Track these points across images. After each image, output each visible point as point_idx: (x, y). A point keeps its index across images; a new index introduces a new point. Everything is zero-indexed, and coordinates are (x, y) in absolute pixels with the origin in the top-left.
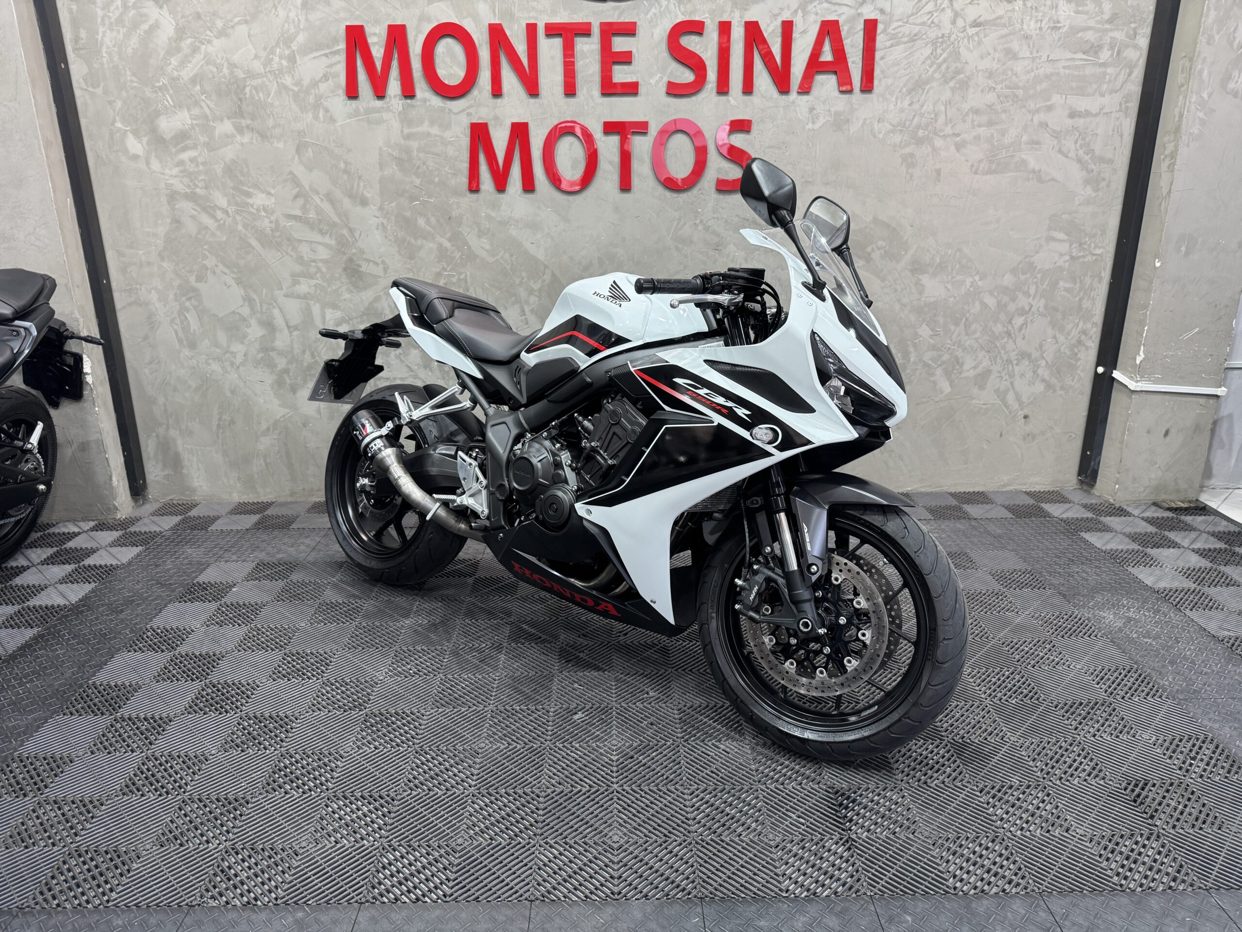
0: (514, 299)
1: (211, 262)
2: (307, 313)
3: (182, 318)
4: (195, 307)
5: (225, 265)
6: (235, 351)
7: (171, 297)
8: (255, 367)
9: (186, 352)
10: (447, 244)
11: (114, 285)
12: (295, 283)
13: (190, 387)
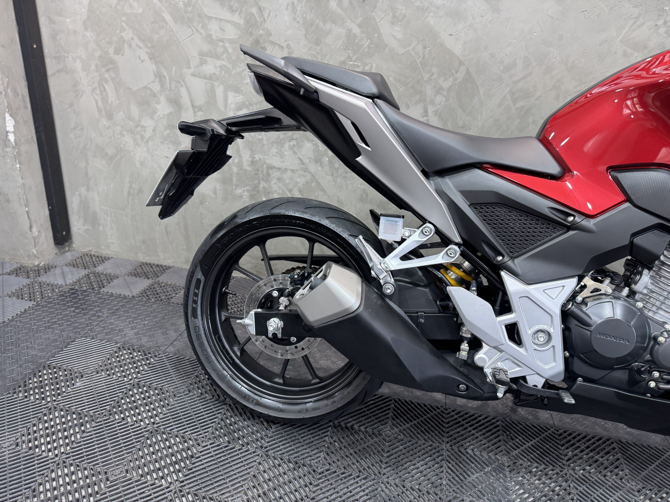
0: (418, 97)
1: (128, 34)
2: (211, 93)
3: (102, 88)
4: (113, 79)
5: (140, 39)
6: (145, 125)
7: (93, 67)
8: (162, 143)
9: (104, 122)
10: (356, 30)
11: (46, 51)
12: (203, 63)
13: (107, 154)
